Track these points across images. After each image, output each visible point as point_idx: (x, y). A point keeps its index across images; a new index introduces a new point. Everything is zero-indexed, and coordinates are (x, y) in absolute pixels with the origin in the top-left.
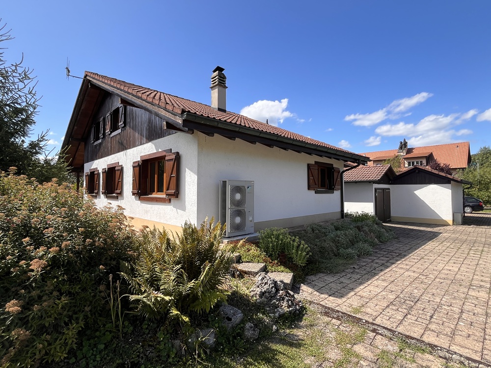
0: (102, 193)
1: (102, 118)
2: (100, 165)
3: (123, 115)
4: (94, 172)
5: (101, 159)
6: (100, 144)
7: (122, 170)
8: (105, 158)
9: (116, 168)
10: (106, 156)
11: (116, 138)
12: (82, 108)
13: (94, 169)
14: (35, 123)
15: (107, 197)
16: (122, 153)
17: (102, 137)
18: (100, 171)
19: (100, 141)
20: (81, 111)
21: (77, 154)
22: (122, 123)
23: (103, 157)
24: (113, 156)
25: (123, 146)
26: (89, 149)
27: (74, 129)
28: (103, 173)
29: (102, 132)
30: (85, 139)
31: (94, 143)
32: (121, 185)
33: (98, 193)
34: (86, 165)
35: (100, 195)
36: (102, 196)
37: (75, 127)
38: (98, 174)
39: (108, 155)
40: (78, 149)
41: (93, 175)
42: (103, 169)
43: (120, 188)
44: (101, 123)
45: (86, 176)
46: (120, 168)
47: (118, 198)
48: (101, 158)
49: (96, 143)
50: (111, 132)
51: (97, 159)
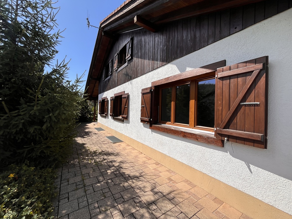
0: (110, 115)
1: (111, 59)
2: (109, 94)
3: (130, 49)
4: (105, 99)
5: (110, 91)
6: (109, 79)
7: (128, 97)
8: (113, 89)
9: (123, 96)
10: (113, 88)
11: (122, 72)
12: (98, 55)
13: (104, 98)
14: (57, 52)
15: (114, 119)
16: (127, 83)
17: (111, 74)
18: (109, 99)
19: (109, 77)
20: (97, 57)
21: (94, 89)
22: (129, 55)
23: (111, 89)
24: (119, 87)
25: (129, 77)
26: (102, 85)
27: (93, 72)
28: (111, 100)
29: (111, 70)
30: (99, 79)
31: (104, 80)
32: (127, 111)
33: (107, 115)
34: (99, 95)
35: (108, 116)
36: (110, 117)
37: (93, 70)
38: (108, 101)
39: (115, 87)
40: (95, 86)
41: (104, 102)
42: (111, 98)
43: (126, 113)
44: (110, 64)
45: (99, 102)
46: (126, 96)
47: (123, 121)
48: (110, 89)
49: (106, 80)
50: (118, 68)
51: (106, 91)
